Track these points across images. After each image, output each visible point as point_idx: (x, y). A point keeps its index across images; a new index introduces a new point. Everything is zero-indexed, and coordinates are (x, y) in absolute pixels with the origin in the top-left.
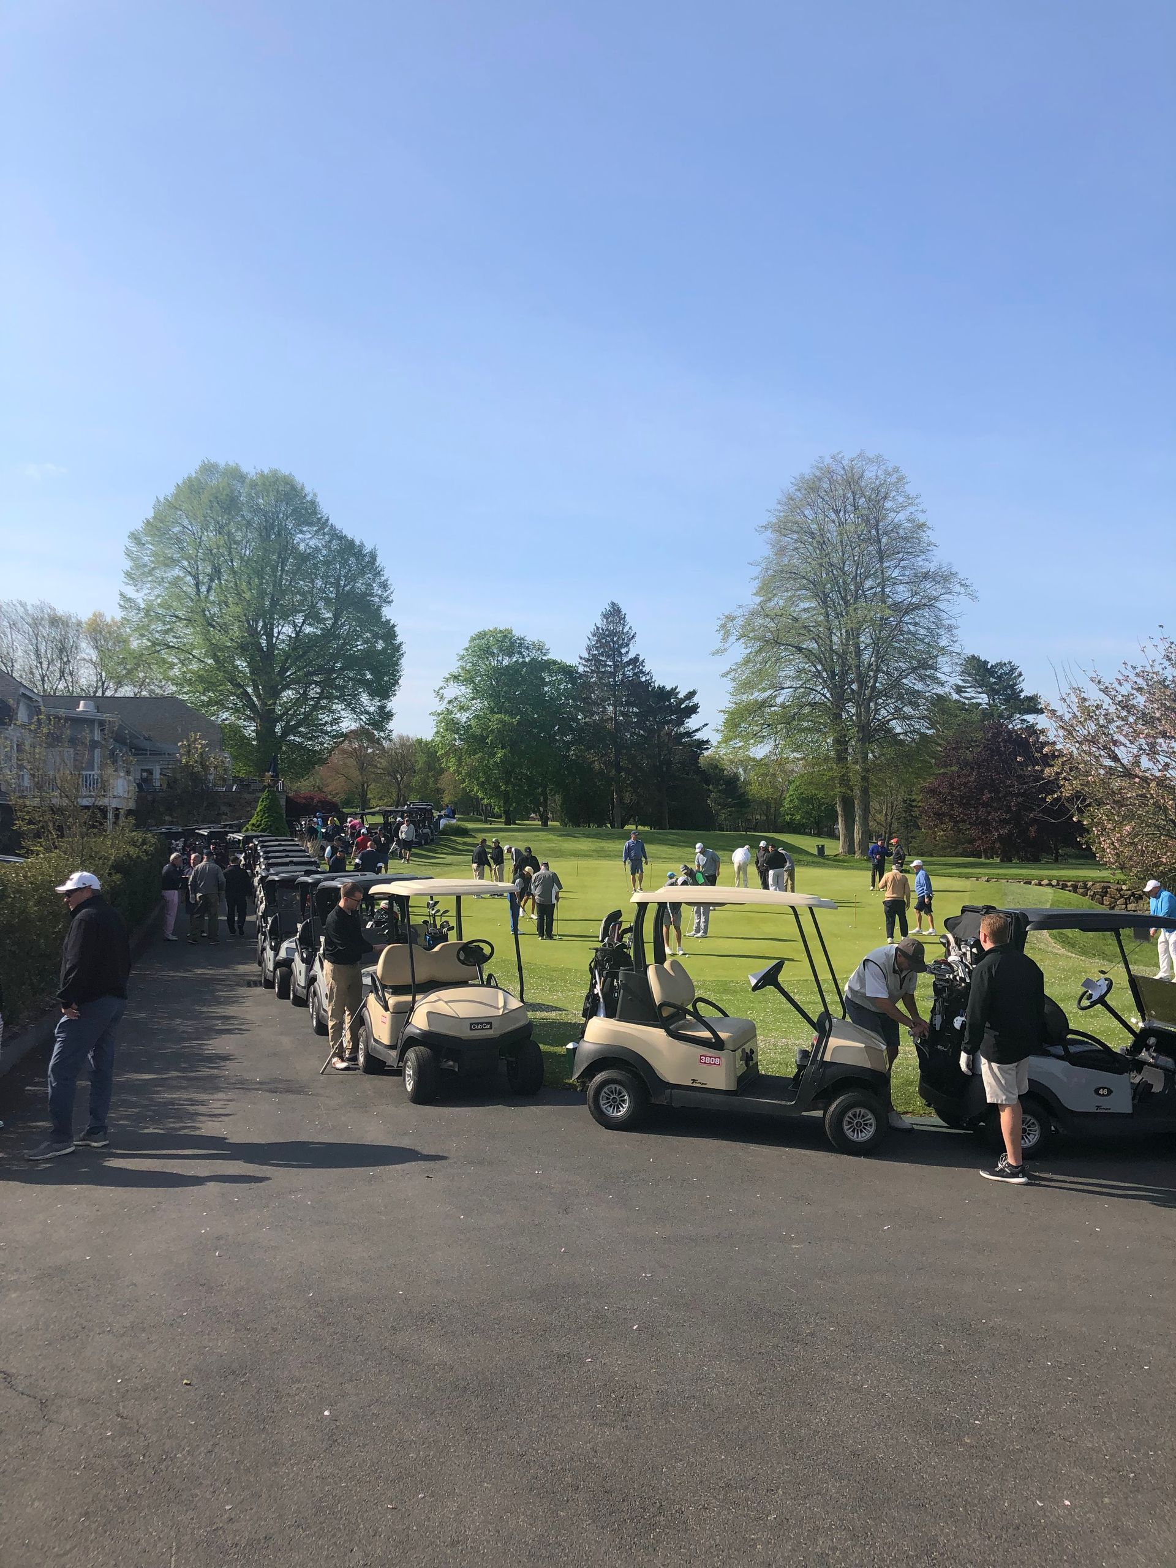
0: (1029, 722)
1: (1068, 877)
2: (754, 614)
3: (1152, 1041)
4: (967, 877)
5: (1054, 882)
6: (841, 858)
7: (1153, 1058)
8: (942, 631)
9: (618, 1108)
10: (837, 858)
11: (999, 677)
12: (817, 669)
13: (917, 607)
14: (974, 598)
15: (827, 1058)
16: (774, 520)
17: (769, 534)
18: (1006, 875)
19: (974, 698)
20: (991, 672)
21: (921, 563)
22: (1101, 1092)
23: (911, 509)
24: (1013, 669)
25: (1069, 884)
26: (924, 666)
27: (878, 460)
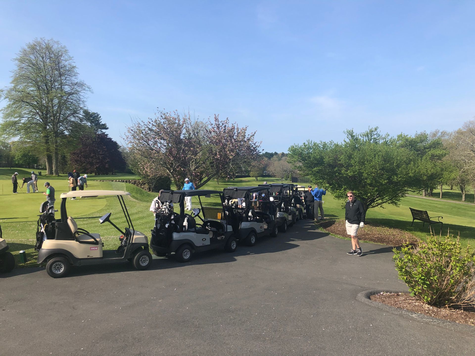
0: (103, 132)
1: (124, 179)
2: (12, 90)
3: (209, 224)
4: (94, 180)
5: (120, 181)
6: (48, 176)
7: (210, 229)
8: (81, 102)
9: (59, 270)
10: (46, 176)
11: (94, 118)
12: (37, 111)
13: (73, 94)
14: (92, 93)
15: (133, 242)
16: (19, 58)
17: (17, 62)
18: (105, 179)
19: (86, 124)
20: (91, 116)
21: (73, 79)
22: (204, 240)
23: (71, 61)
24: (98, 115)
25: (125, 181)
26: (75, 112)
27: (57, 43)
